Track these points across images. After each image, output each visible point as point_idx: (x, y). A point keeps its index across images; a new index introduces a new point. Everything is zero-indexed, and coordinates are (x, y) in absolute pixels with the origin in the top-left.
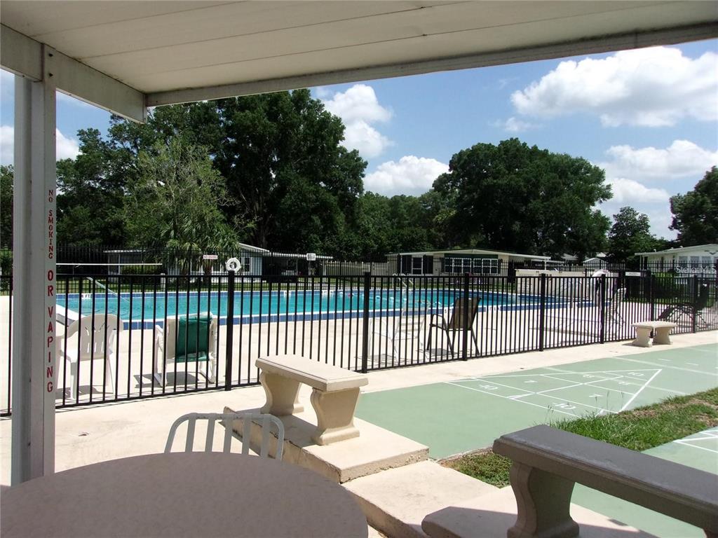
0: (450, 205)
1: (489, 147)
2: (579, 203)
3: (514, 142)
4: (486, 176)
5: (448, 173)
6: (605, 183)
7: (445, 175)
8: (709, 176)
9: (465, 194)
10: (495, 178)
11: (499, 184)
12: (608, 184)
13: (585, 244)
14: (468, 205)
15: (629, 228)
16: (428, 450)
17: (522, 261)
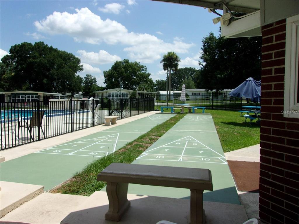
0: (11, 70)
1: (30, 44)
2: (71, 72)
3: (41, 43)
4: (29, 58)
5: (9, 55)
6: (81, 64)
7: (7, 56)
8: (116, 64)
9: (19, 65)
10: (34, 59)
11: (36, 62)
12: (82, 64)
13: (74, 89)
14: (21, 70)
15: (90, 82)
16: (43, 187)
17: (49, 96)
